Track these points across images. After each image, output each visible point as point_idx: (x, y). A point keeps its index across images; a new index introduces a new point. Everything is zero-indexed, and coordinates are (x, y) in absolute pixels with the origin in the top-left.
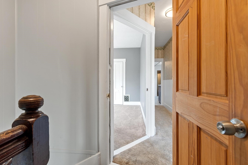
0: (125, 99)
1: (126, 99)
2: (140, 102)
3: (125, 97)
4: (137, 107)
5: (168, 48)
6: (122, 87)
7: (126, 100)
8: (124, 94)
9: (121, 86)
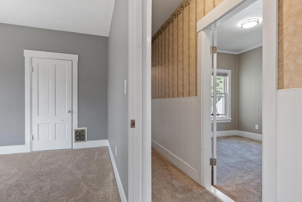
0: (76, 136)
1: (80, 136)
2: (107, 140)
3: (77, 132)
4: (103, 150)
5: (157, 43)
6: (70, 112)
7: (78, 138)
8: (76, 127)
9: (67, 111)
